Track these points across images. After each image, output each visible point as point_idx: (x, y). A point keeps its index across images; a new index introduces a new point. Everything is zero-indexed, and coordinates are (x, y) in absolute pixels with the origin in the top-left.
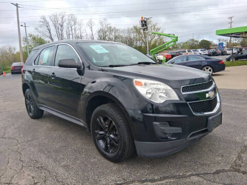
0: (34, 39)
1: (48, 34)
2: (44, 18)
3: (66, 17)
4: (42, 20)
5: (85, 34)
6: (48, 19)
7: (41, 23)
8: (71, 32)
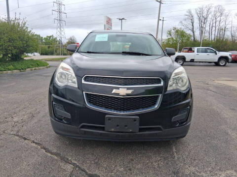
0: (177, 31)
1: (191, 27)
2: (190, 12)
3: (213, 9)
4: (187, 14)
5: (230, 26)
6: (193, 12)
7: (187, 17)
8: (214, 25)
